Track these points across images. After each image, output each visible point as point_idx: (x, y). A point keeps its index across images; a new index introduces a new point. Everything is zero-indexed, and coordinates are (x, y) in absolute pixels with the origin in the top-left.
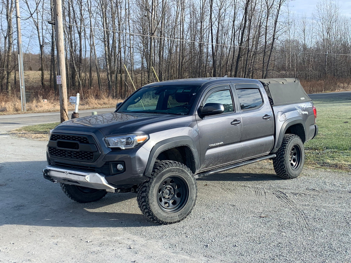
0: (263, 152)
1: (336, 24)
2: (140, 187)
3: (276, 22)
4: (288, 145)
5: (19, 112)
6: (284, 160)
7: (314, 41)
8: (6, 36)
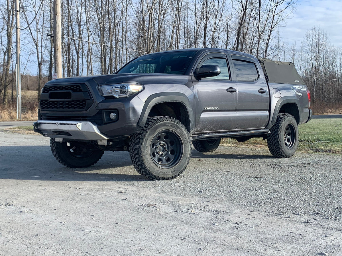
0: (258, 126)
1: (325, 52)
2: (133, 140)
3: (267, 47)
4: (282, 122)
5: (14, 120)
6: (279, 137)
7: (303, 68)
8: (6, 51)
